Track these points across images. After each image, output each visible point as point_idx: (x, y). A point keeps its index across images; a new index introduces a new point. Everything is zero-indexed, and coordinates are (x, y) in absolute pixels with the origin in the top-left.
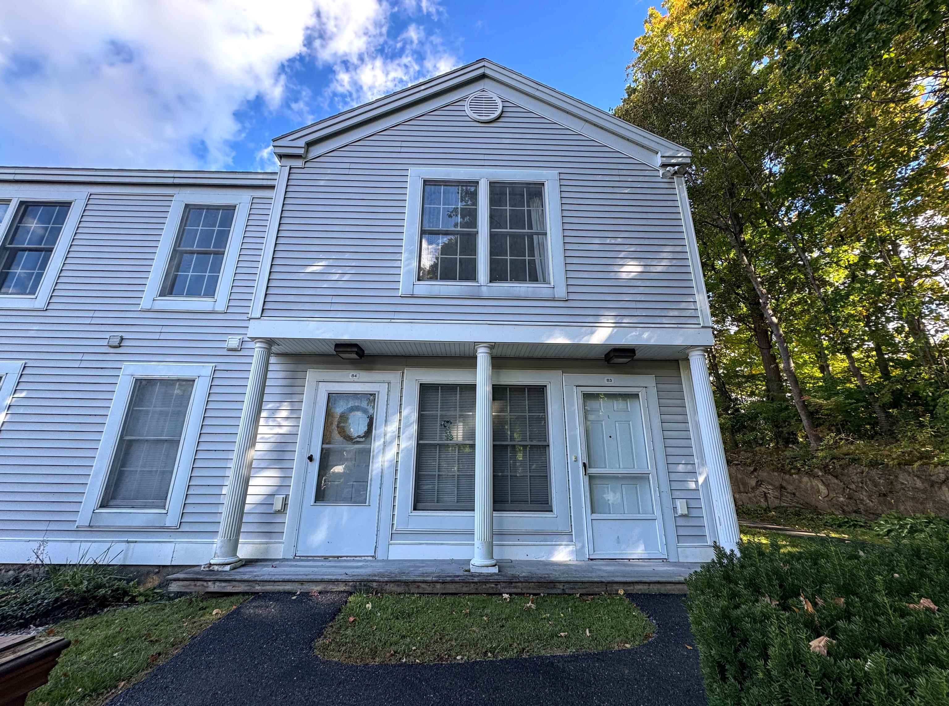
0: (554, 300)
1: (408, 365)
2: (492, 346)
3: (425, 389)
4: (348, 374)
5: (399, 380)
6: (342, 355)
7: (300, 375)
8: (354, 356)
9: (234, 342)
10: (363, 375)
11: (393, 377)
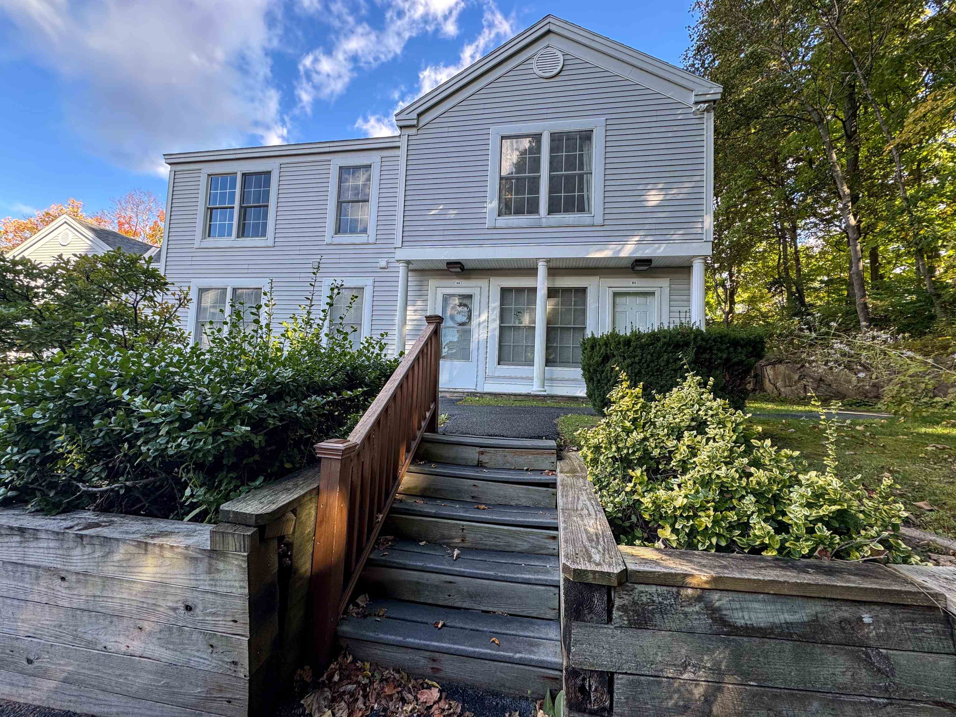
0: (593, 226)
1: (492, 276)
2: (548, 261)
3: (505, 291)
4: (455, 282)
5: (487, 285)
6: (452, 270)
7: (425, 283)
8: (459, 270)
9: (383, 263)
10: (464, 283)
11: (483, 283)
